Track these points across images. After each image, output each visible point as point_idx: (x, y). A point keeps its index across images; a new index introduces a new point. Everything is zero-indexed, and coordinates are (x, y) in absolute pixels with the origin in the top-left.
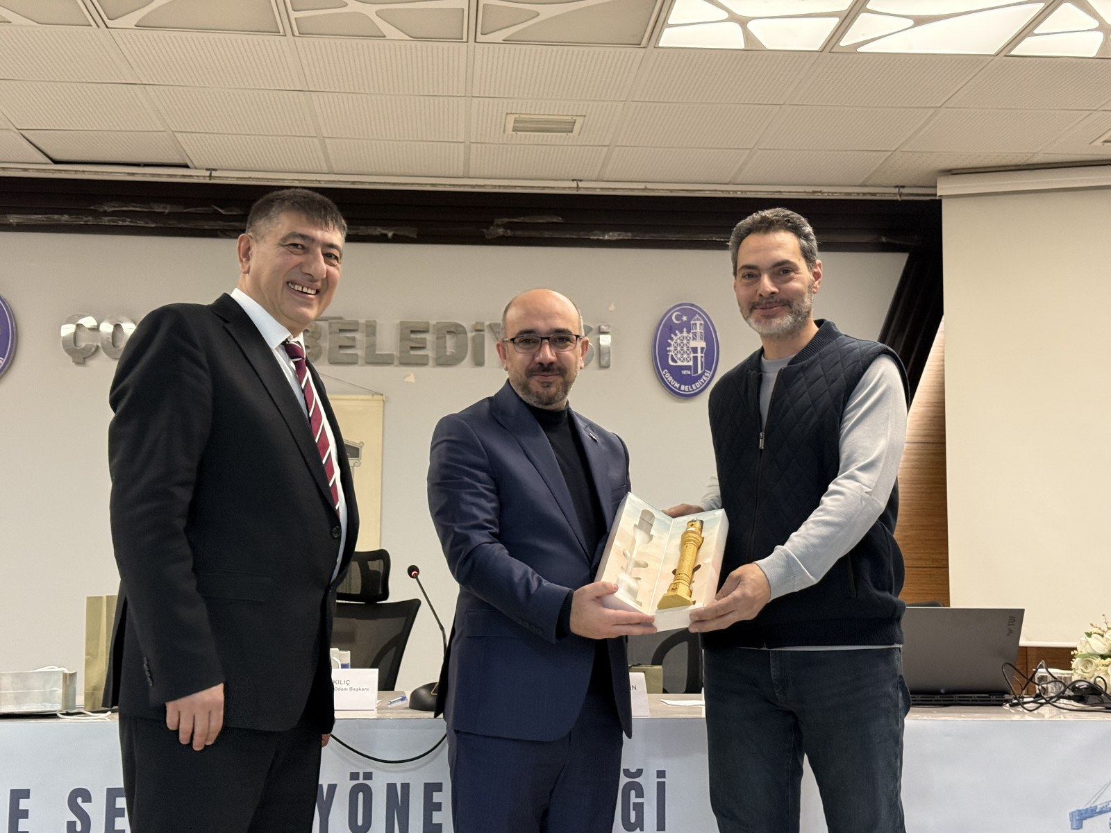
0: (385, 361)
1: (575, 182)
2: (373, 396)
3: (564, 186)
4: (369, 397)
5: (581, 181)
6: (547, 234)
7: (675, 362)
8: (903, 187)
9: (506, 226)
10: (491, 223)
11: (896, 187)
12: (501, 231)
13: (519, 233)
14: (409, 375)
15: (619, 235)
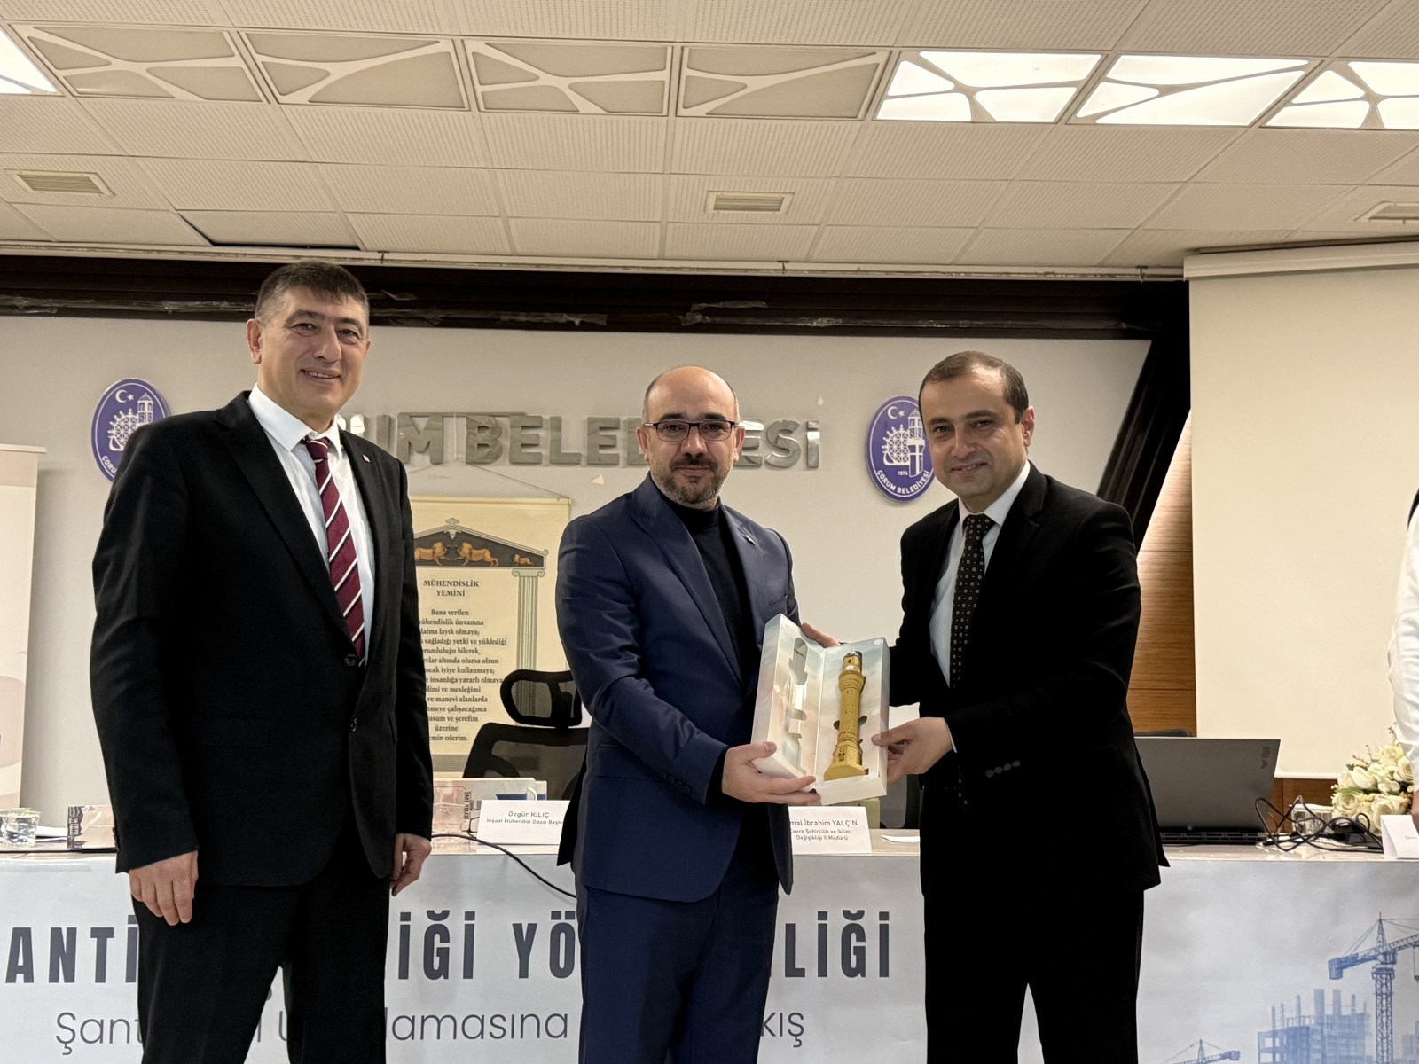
0: (572, 461)
1: (781, 264)
2: (558, 500)
3: (770, 268)
4: (555, 500)
5: (787, 262)
6: (749, 321)
7: (892, 462)
8: (1146, 267)
9: (704, 312)
10: (688, 309)
11: (1138, 267)
12: (698, 318)
13: (718, 320)
14: (598, 476)
15: (828, 321)
